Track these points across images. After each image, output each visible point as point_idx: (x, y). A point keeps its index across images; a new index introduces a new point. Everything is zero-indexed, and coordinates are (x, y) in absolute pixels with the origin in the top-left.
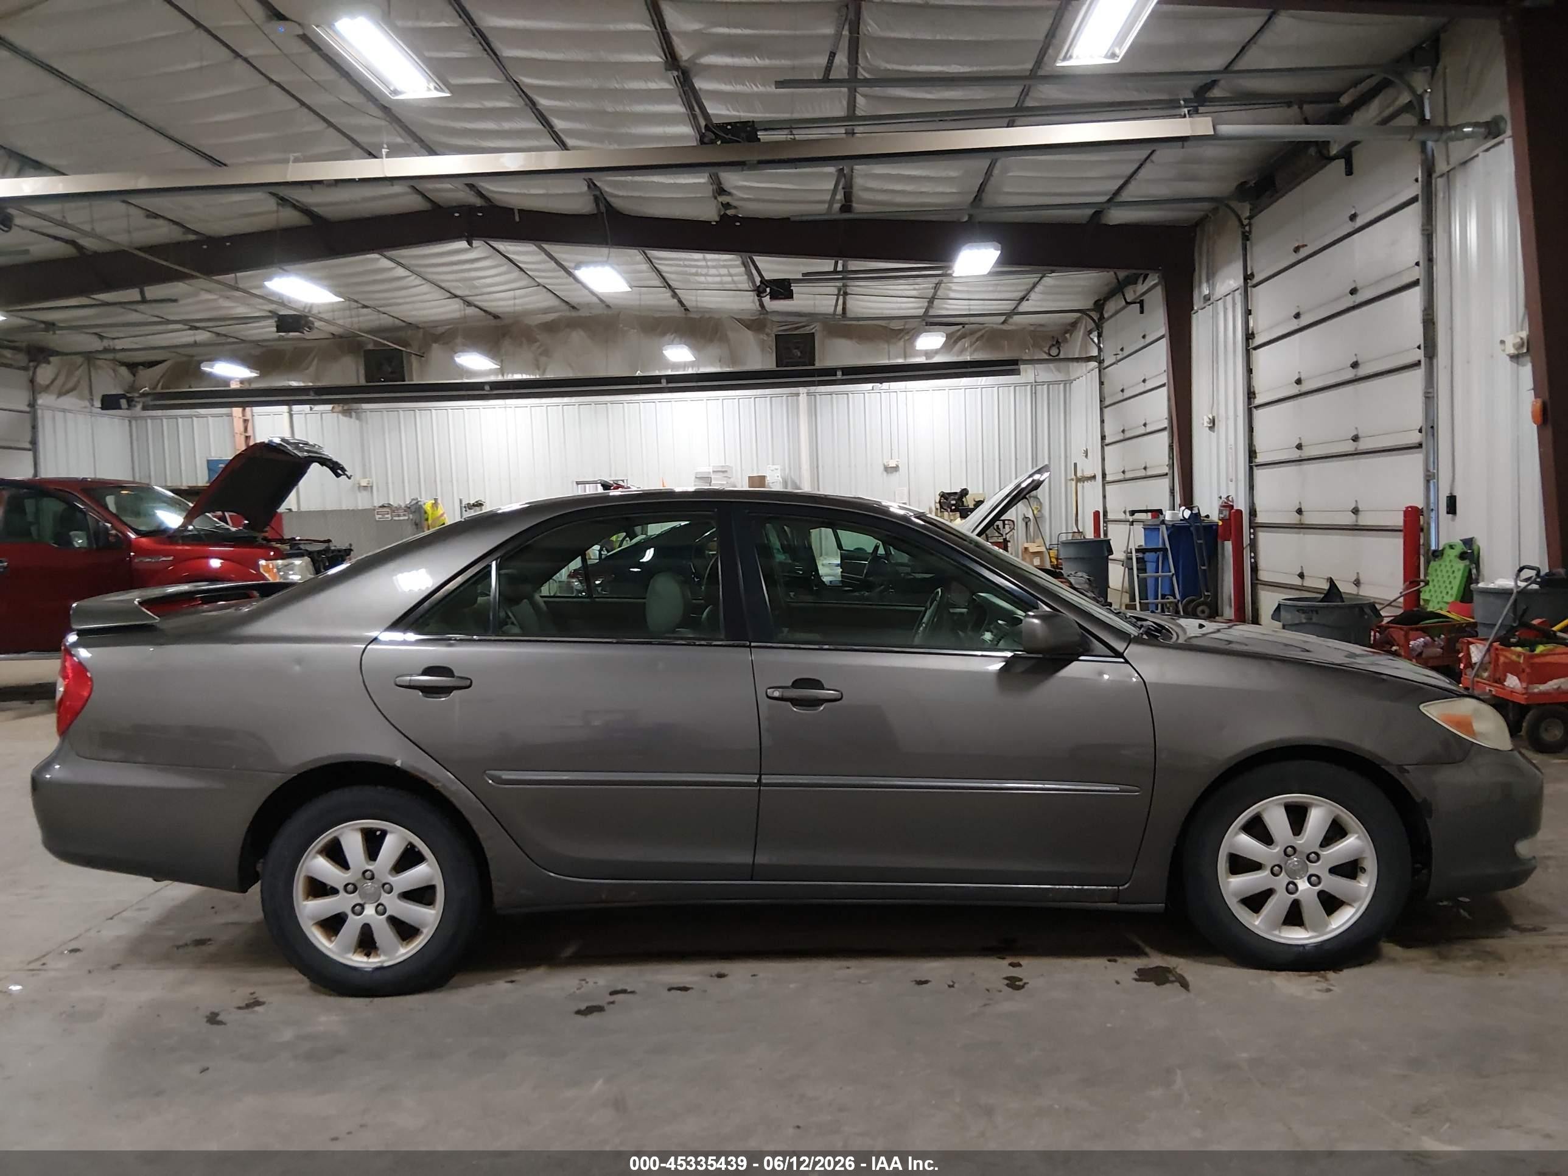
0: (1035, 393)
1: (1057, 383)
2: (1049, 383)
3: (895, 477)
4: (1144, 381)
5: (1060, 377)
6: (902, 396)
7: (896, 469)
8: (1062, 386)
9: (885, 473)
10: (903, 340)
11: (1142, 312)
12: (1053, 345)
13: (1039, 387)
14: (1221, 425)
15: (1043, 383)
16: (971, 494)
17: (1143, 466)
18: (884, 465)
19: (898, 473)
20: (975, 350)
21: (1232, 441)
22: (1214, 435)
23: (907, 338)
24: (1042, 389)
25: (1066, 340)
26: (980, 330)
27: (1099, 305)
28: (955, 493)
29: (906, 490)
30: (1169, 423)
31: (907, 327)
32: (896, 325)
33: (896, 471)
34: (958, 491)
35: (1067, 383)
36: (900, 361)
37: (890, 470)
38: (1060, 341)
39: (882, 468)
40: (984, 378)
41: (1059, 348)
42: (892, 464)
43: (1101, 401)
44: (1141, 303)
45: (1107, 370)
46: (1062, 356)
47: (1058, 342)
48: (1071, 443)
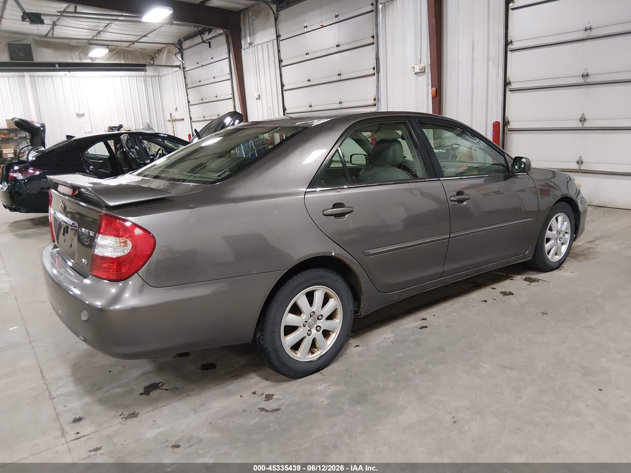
0: (146, 81)
1: (155, 76)
2: (151, 76)
3: (82, 119)
4: (214, 78)
5: (156, 74)
6: (73, 79)
7: (83, 115)
8: (157, 78)
9: (77, 117)
10: (78, 51)
11: (210, 47)
12: (151, 59)
13: (147, 78)
14: (263, 98)
15: (149, 76)
16: (125, 127)
17: (217, 114)
18: (77, 113)
19: (84, 117)
20: (115, 59)
21: (270, 104)
22: (259, 102)
23: (80, 50)
24: (148, 79)
25: (156, 57)
26: (116, 49)
27: (180, 43)
28: (116, 127)
29: (89, 125)
30: (233, 96)
31: (79, 44)
32: (74, 43)
33: (83, 116)
34: (117, 126)
35: (159, 77)
36: (77, 61)
37: (80, 116)
38: (153, 57)
39: (75, 115)
40: (121, 72)
41: (154, 61)
42: (81, 113)
43: (186, 86)
44: (209, 43)
45: (187, 72)
46: (155, 64)
47: (153, 58)
48: (164, 104)
